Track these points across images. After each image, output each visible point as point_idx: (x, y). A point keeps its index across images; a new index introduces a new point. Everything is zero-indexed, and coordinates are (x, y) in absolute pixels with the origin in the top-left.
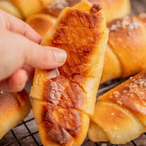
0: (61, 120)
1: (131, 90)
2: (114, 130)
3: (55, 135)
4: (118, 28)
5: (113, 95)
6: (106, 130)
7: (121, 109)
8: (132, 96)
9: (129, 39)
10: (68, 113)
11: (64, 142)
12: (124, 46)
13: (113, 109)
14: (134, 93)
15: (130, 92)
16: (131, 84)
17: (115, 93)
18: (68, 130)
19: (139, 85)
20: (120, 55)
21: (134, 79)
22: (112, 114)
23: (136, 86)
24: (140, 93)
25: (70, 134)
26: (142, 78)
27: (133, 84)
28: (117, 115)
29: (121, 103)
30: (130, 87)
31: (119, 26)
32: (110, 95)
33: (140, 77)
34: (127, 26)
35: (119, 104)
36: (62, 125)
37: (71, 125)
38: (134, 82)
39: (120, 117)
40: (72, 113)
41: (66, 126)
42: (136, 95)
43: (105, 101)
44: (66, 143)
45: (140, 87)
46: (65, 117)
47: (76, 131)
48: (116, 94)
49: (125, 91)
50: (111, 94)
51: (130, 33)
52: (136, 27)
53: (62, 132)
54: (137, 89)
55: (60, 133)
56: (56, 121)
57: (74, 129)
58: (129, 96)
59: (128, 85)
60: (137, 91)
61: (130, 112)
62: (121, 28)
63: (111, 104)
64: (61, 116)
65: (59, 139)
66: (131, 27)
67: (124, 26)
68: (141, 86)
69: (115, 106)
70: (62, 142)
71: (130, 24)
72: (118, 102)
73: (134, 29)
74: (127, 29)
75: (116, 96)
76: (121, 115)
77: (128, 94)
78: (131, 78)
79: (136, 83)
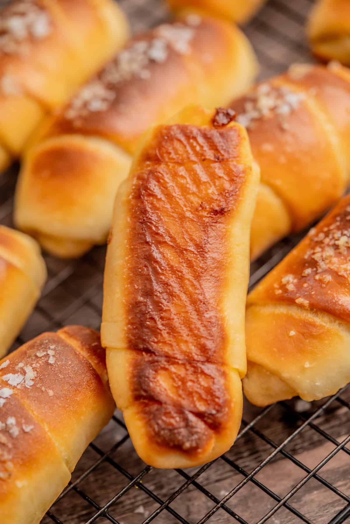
0: (181, 392)
1: (323, 265)
2: (303, 369)
3: (170, 430)
4: (253, 120)
5: (283, 287)
6: (286, 375)
7: (310, 317)
8: (328, 278)
9: (288, 138)
10: (195, 372)
11: (194, 444)
12: (283, 160)
13: (290, 321)
14: (329, 271)
15: (320, 270)
16: (318, 249)
17: (284, 280)
18: (200, 415)
19: (336, 247)
20: (278, 182)
21: (322, 235)
22: (292, 333)
23: (330, 252)
24: (343, 266)
25: (206, 423)
26: (338, 228)
27: (323, 249)
28: (303, 334)
29: (306, 302)
30: (317, 257)
31: (254, 114)
32: (273, 289)
33: (332, 227)
34: (273, 109)
35: (301, 306)
36: (185, 403)
37: (206, 400)
38: (321, 242)
39: (312, 336)
40: (203, 373)
41: (195, 406)
42: (336, 274)
43: (265, 305)
44: (197, 448)
45: (340, 253)
46: (189, 384)
47: (219, 415)
48: (288, 283)
49: (308, 271)
50: (276, 286)
51: (286, 126)
52: (295, 105)
53: (186, 420)
54: (335, 260)
55: (182, 424)
56: (167, 395)
57: (214, 412)
58: (321, 281)
59: (309, 252)
60: (336, 263)
61: (332, 319)
62: (260, 120)
63: (282, 310)
64: (180, 383)
65: (180, 438)
66: (285, 110)
67: (266, 112)
68: (343, 249)
69: (294, 312)
70: (187, 445)
71: (279, 102)
72: (299, 301)
73: (293, 112)
74: (277, 116)
75: (291, 287)
76: (314, 331)
77: (317, 277)
78: (313, 232)
79: (328, 245)
